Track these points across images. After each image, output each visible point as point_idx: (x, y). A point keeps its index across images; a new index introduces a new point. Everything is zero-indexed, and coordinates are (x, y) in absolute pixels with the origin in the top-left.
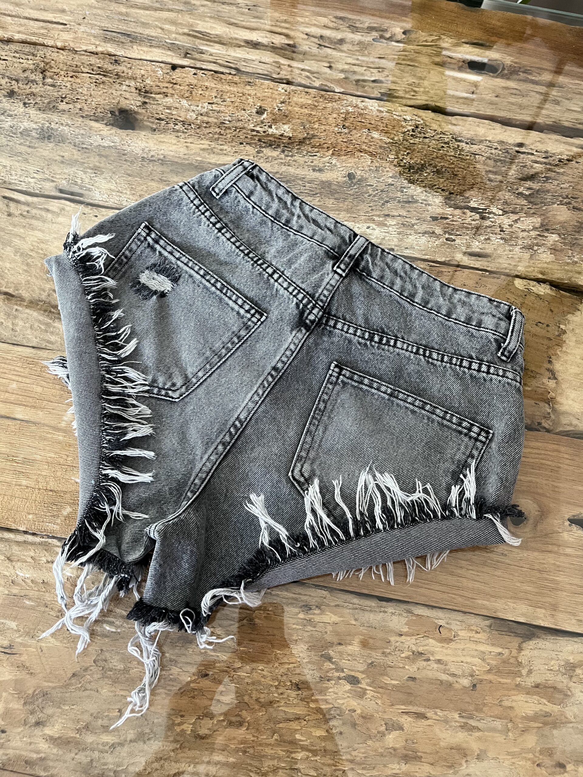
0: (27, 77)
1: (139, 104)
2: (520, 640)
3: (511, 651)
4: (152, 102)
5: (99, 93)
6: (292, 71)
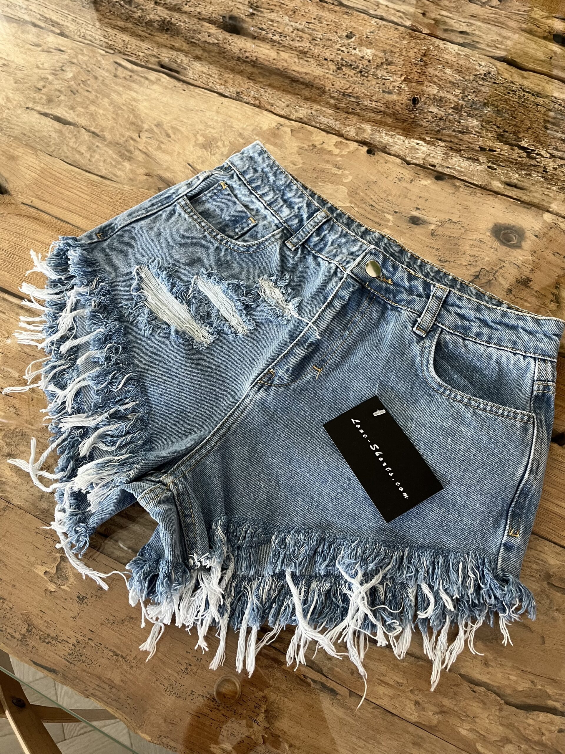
1: (248, 14)
6: (388, 10)
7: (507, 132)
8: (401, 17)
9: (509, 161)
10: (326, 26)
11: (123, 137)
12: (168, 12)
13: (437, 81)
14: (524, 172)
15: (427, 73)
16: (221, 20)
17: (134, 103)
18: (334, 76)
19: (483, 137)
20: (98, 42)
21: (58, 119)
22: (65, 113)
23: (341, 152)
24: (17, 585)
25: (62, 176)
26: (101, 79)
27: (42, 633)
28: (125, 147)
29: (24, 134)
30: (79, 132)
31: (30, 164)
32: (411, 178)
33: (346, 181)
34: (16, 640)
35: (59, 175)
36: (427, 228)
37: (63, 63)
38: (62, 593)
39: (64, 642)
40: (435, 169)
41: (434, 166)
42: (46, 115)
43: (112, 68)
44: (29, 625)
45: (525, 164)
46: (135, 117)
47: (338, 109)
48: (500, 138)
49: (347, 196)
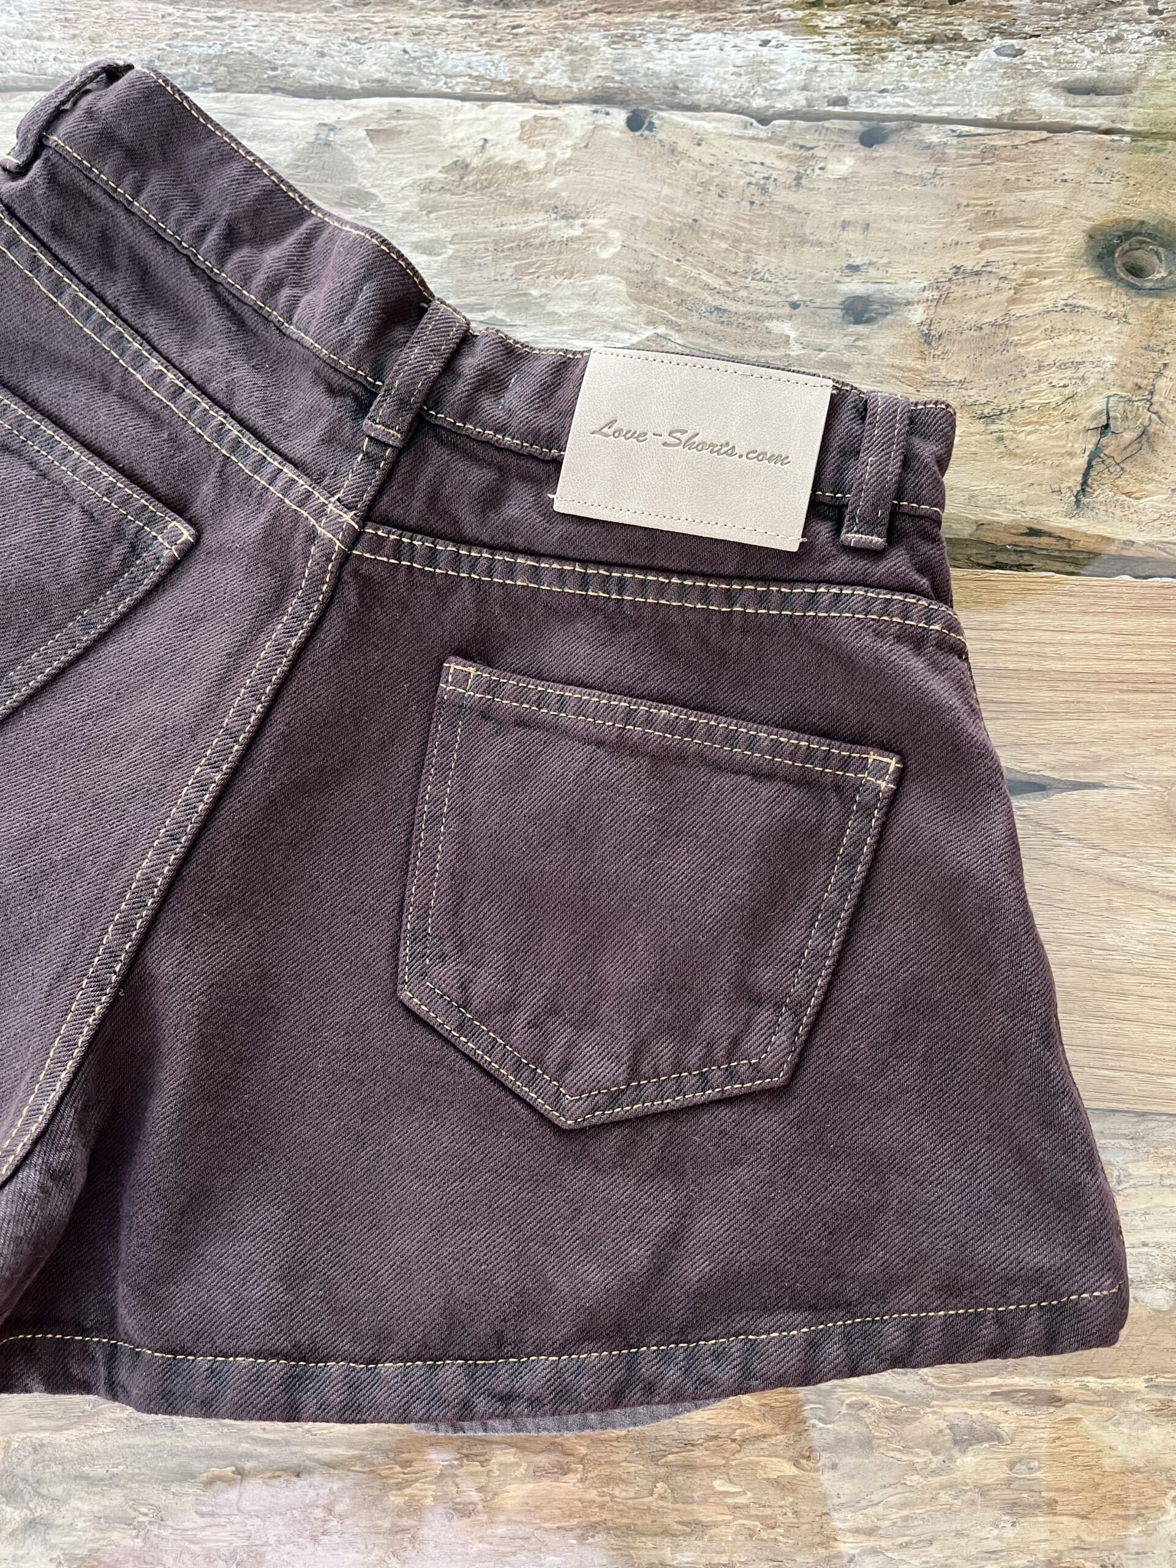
23: (551, 156)
33: (606, 254)
36: (905, 324)
40: (850, 110)
41: (843, 101)
49: (633, 305)
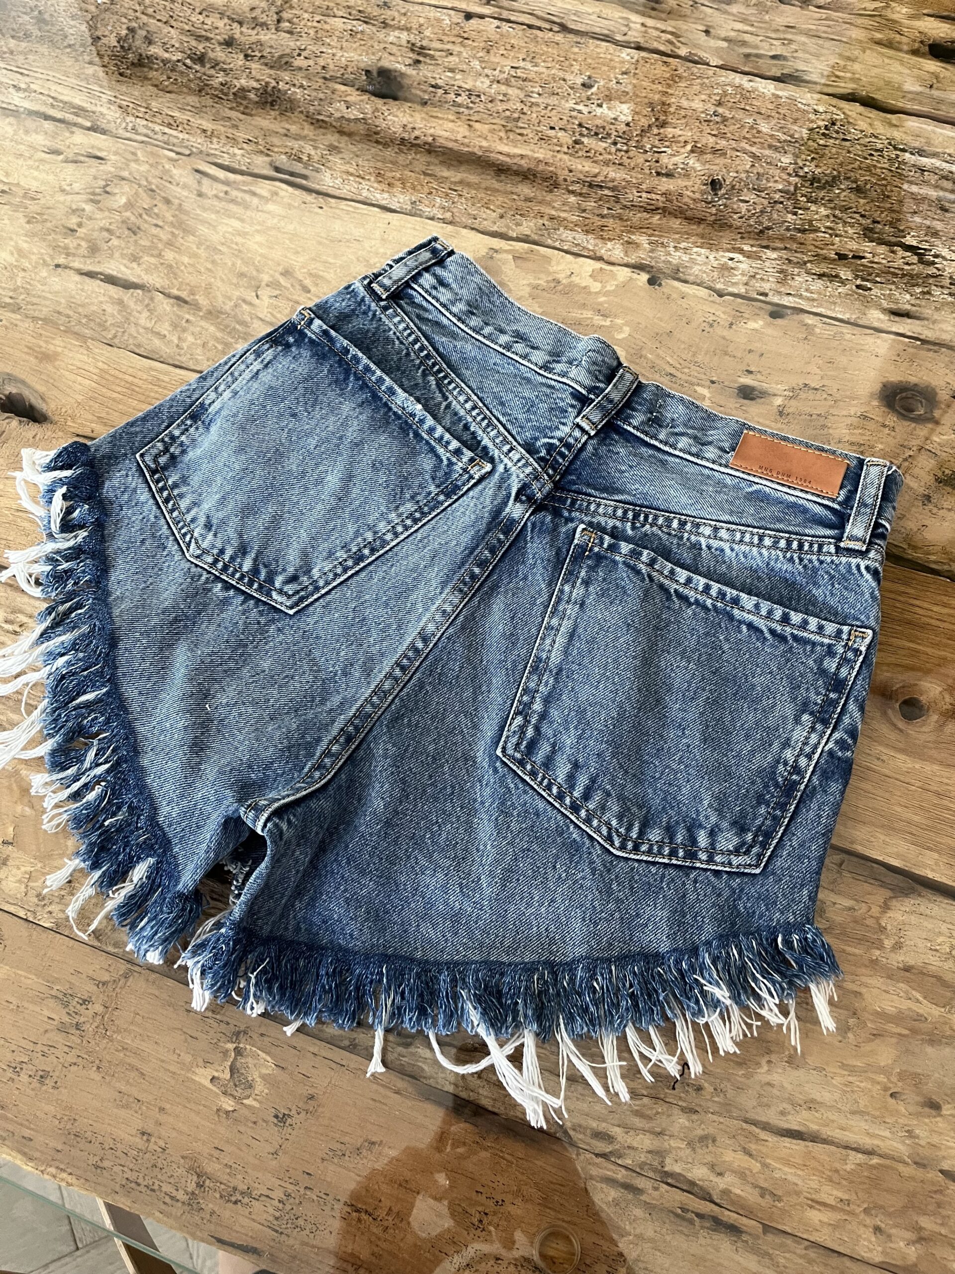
0: (254, 18)
1: (408, 61)
2: (889, 893)
3: (870, 908)
4: (428, 61)
5: (354, 46)
6: (646, 32)
7: (878, 222)
8: (670, 42)
9: (889, 272)
10: (544, 70)
11: (230, 299)
12: (272, 72)
13: (748, 147)
14: (918, 290)
15: (729, 135)
16: (364, 78)
17: (239, 239)
18: (571, 155)
19: (841, 236)
20: (159, 137)
21: (111, 280)
22: (123, 269)
24: (168, 1106)
25: (136, 381)
26: (176, 202)
27: (223, 1187)
28: (235, 317)
29: (59, 313)
30: (152, 299)
31: (79, 364)
32: (730, 319)
34: (180, 1204)
35: (130, 379)
37: (106, 180)
38: (246, 1112)
39: (263, 1198)
42: (91, 275)
43: (190, 179)
44: (198, 1176)
45: (918, 275)
46: (246, 263)
47: (584, 211)
48: (868, 233)
